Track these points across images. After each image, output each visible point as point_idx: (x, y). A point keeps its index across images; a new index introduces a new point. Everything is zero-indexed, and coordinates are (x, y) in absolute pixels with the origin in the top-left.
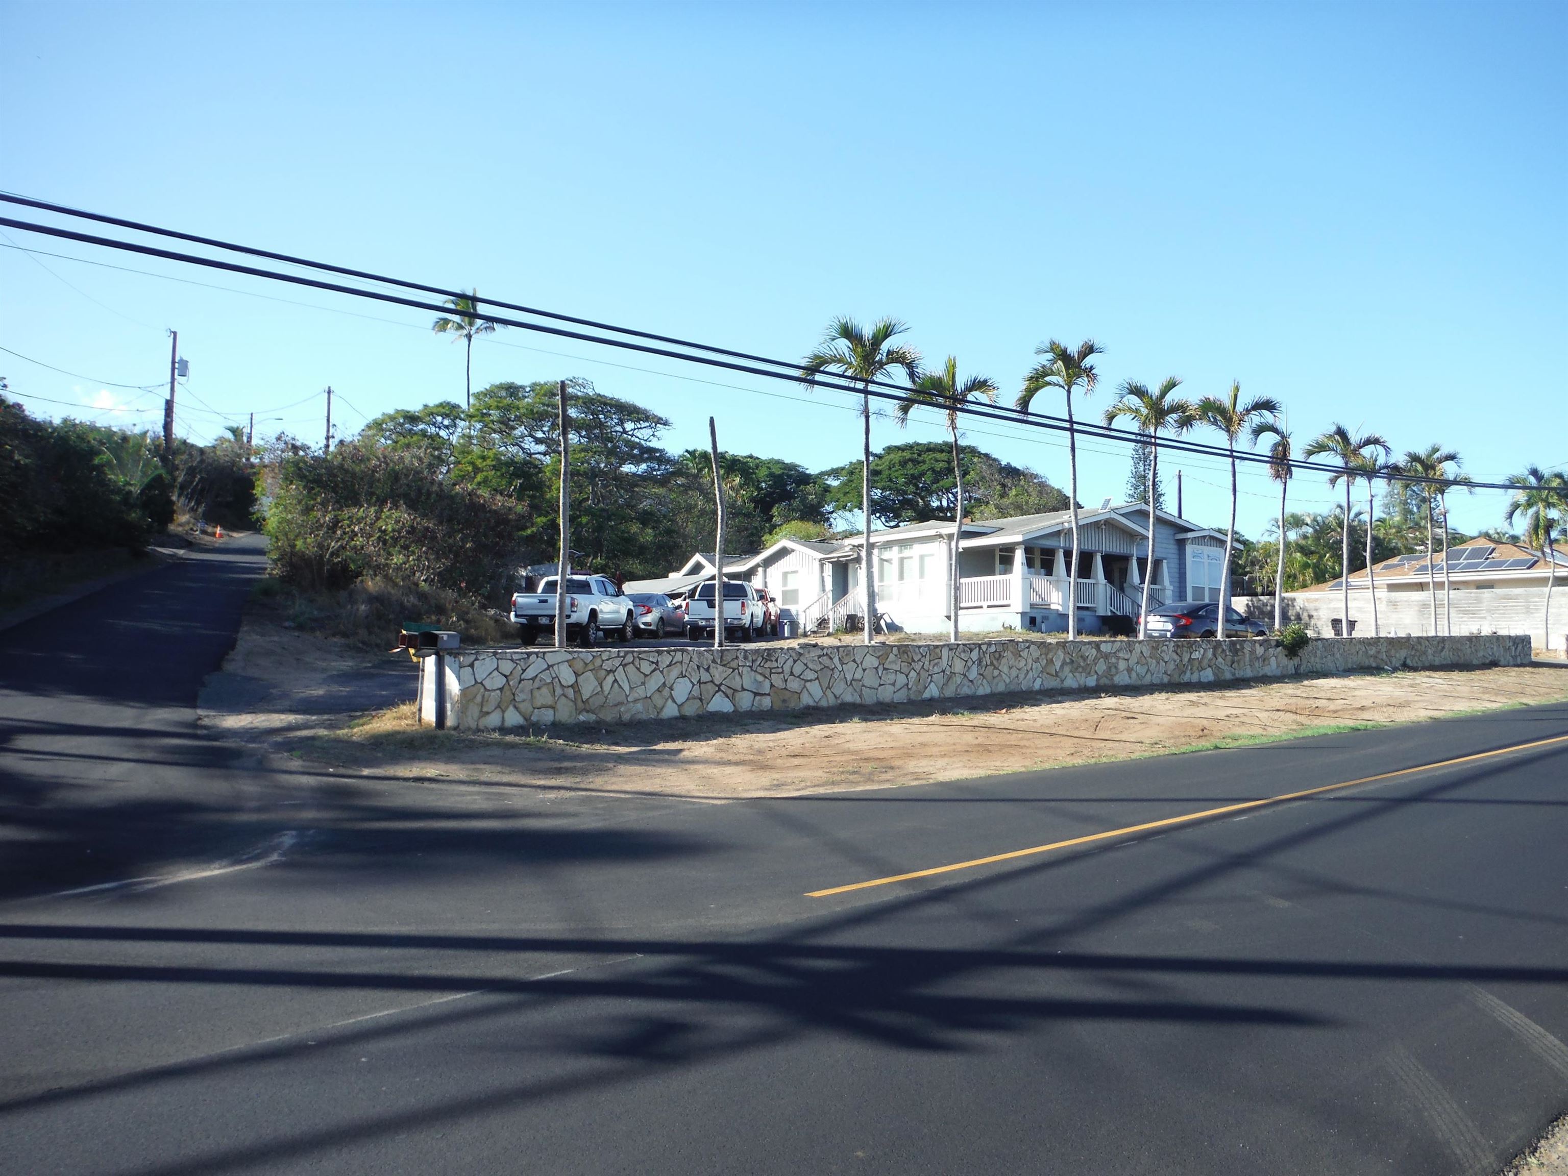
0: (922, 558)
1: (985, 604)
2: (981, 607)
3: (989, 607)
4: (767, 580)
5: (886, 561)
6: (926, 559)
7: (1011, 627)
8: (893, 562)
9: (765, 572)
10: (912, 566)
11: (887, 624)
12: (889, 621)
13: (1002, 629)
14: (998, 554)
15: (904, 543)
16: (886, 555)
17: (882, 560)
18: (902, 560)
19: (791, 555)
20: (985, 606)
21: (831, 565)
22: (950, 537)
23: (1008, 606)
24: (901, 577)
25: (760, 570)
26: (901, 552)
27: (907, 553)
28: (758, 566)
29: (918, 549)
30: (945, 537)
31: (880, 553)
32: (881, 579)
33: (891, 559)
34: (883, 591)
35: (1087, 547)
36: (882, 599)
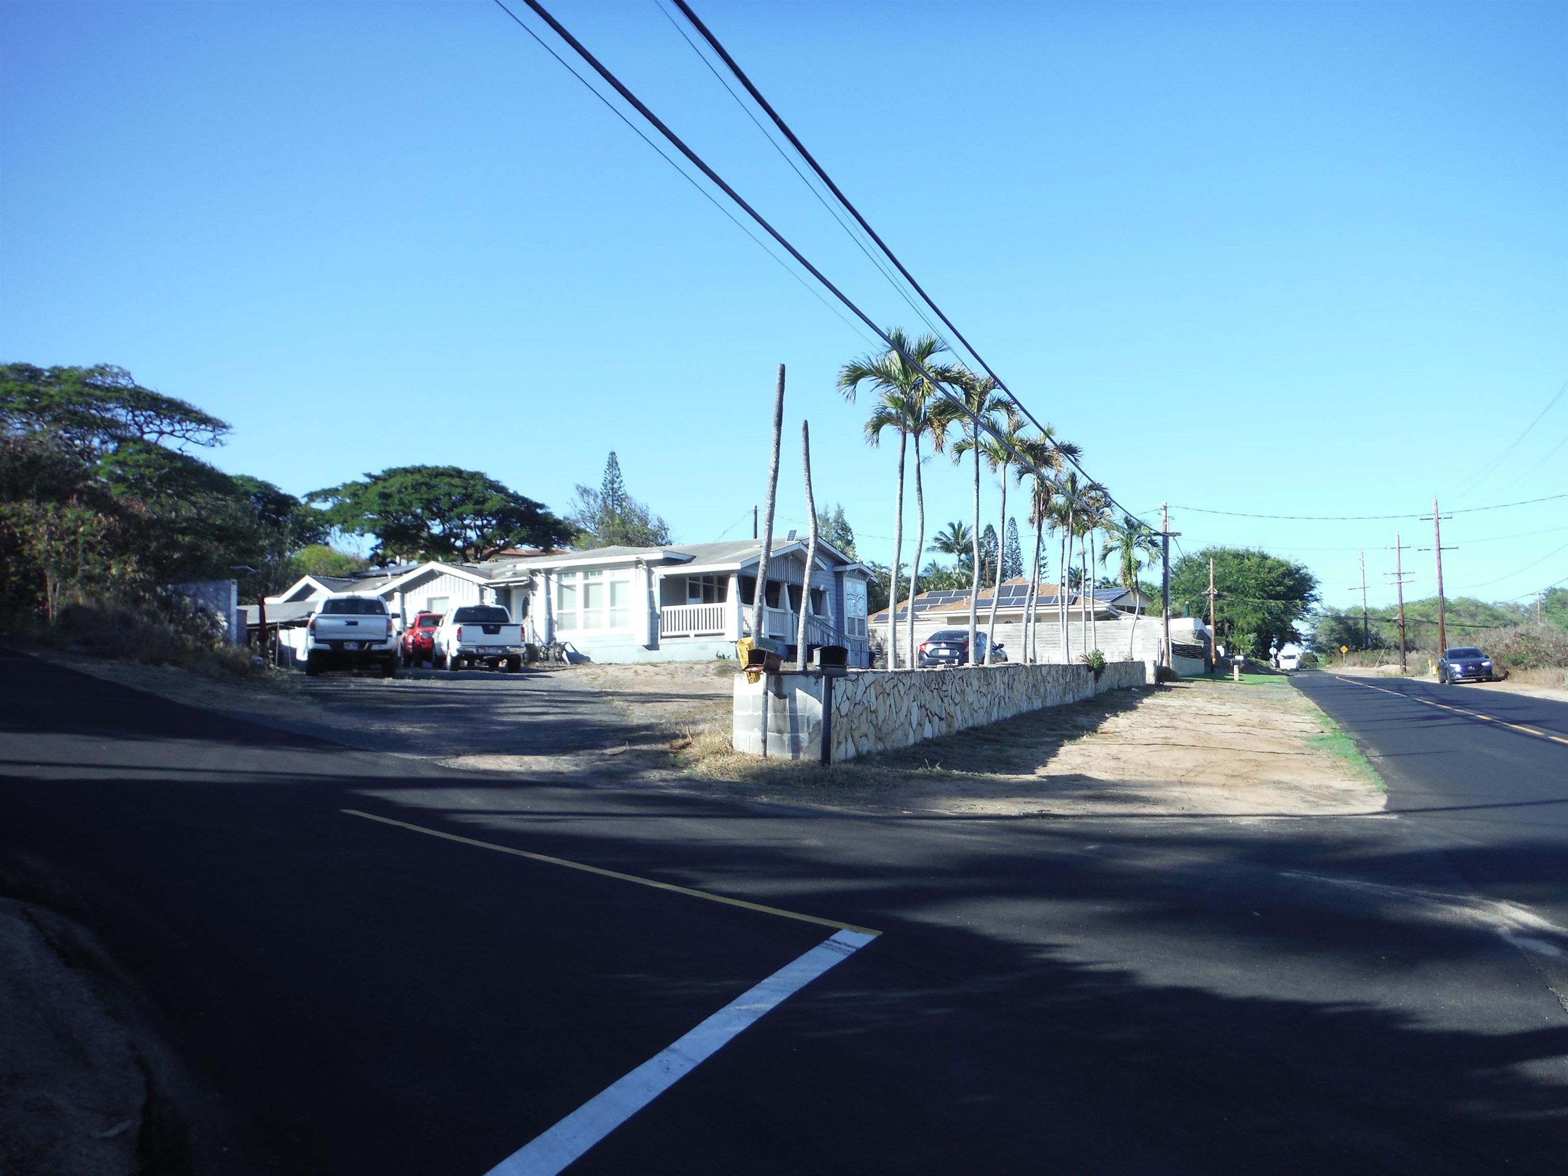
0: (613, 585)
1: (692, 633)
2: (688, 636)
3: (696, 636)
4: (406, 606)
5: (567, 587)
6: (617, 586)
7: (724, 656)
8: (577, 588)
9: (403, 598)
10: (601, 595)
11: (568, 654)
12: (571, 650)
13: (716, 658)
14: (688, 581)
15: (589, 570)
16: (566, 581)
17: (561, 587)
18: (587, 587)
19: (439, 579)
20: (692, 636)
21: (493, 591)
22: (651, 564)
23: (723, 634)
24: (587, 604)
25: (397, 595)
26: (586, 577)
27: (593, 579)
28: (394, 590)
29: (607, 576)
30: (644, 563)
31: (560, 579)
32: (560, 606)
33: (575, 586)
34: (562, 619)
35: (775, 576)
36: (561, 627)
